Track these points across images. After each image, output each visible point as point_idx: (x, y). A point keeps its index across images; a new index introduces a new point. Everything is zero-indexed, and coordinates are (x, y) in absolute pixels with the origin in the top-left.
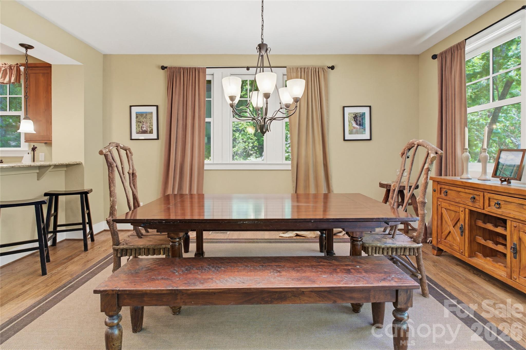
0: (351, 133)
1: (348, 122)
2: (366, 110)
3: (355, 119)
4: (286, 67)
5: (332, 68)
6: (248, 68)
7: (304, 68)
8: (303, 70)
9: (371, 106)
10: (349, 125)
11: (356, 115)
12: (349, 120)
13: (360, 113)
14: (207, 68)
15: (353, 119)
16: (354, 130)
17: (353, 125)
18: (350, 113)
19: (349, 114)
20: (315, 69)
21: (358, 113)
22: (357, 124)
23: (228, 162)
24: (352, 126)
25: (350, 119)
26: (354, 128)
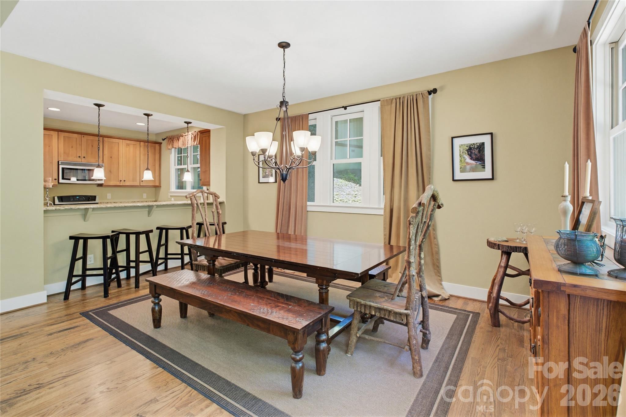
0: (463, 170)
1: (459, 157)
2: (486, 140)
3: (469, 153)
4: (380, 100)
5: (435, 91)
6: (345, 108)
7: (400, 98)
8: (398, 100)
9: (492, 133)
10: (461, 161)
11: (470, 147)
12: (460, 155)
13: (476, 143)
14: (309, 114)
15: (467, 153)
16: (468, 167)
17: (466, 160)
18: (462, 145)
19: (460, 147)
20: (412, 97)
21: (474, 144)
22: (472, 158)
23: (328, 205)
24: (464, 161)
25: (462, 152)
26: (467, 163)
